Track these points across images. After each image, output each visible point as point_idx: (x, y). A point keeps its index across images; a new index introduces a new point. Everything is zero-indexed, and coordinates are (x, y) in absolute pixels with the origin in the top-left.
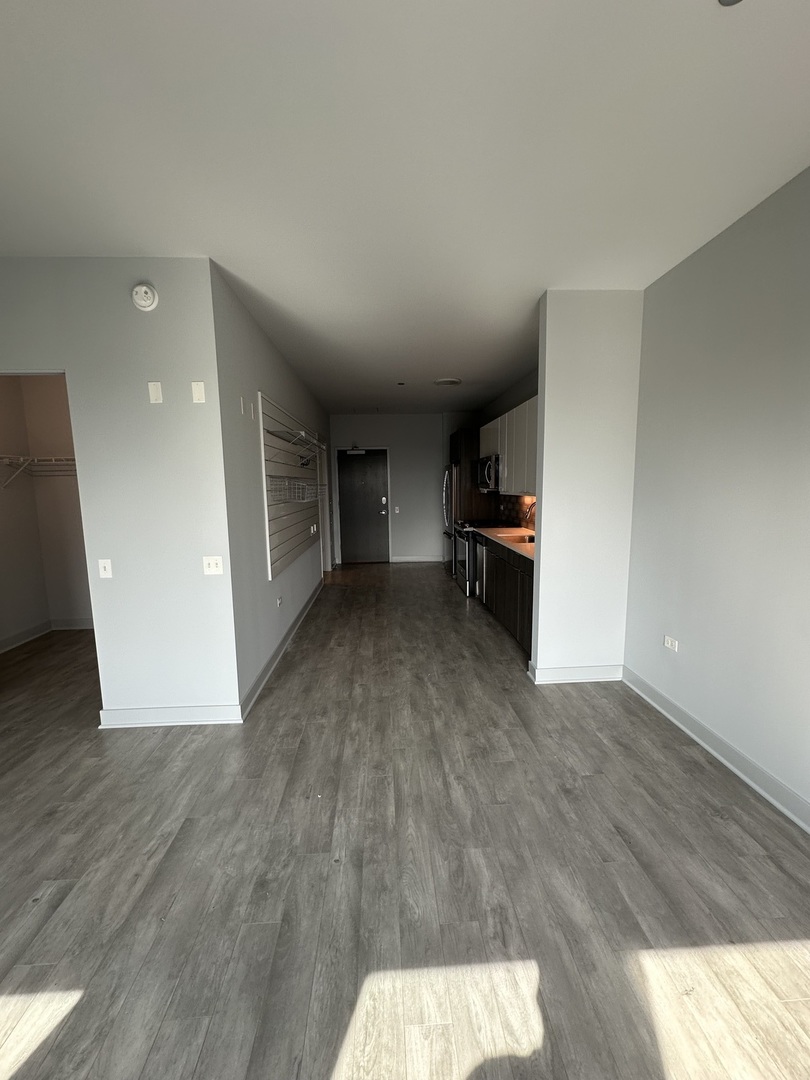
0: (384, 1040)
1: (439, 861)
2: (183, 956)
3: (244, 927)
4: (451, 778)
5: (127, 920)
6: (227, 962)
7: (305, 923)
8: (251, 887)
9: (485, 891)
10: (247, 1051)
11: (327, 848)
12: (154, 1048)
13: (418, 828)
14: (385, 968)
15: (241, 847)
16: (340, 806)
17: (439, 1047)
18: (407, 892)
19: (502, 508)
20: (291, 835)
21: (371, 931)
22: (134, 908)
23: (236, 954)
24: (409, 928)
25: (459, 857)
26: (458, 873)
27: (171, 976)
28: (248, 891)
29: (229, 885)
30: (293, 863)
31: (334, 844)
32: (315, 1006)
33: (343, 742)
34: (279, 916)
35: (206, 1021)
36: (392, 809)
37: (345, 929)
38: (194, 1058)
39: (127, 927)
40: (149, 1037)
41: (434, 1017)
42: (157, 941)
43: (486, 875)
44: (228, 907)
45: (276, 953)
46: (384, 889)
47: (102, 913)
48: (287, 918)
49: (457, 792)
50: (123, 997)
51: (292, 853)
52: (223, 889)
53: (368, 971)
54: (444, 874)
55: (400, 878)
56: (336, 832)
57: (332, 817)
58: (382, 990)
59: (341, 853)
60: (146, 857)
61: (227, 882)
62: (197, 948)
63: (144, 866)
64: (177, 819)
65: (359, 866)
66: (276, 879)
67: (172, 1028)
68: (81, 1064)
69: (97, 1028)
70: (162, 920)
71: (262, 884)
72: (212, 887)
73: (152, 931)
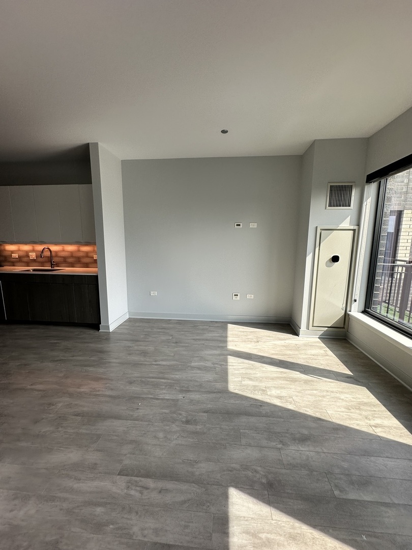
1: (193, 372)
2: (217, 446)
4: (154, 363)
6: (221, 428)
7: (209, 406)
9: (207, 365)
10: (250, 417)
11: (175, 401)
12: (250, 445)
13: (176, 374)
14: (228, 387)
15: (161, 435)
16: (151, 396)
17: (246, 379)
23: (218, 426)
25: (193, 367)
26: (199, 369)
27: (225, 448)
28: (190, 427)
29: (184, 435)
31: (174, 398)
32: (237, 402)
34: (205, 414)
35: (241, 431)
36: (163, 380)
37: (214, 395)
38: (252, 431)
40: (246, 448)
41: (240, 379)
42: (208, 460)
43: (202, 364)
44: (196, 433)
45: (219, 413)
50: (232, 465)
51: (174, 413)
52: (186, 437)
53: (228, 390)
54: (199, 372)
56: (167, 398)
57: (157, 399)
58: (233, 387)
59: (180, 396)
62: (214, 441)
63: (154, 489)
64: (114, 483)
65: (189, 391)
66: (187, 417)
67: (244, 441)
68: (256, 471)
69: (244, 471)
70: (196, 462)
71: (188, 422)
72: (183, 443)
73: (202, 465)
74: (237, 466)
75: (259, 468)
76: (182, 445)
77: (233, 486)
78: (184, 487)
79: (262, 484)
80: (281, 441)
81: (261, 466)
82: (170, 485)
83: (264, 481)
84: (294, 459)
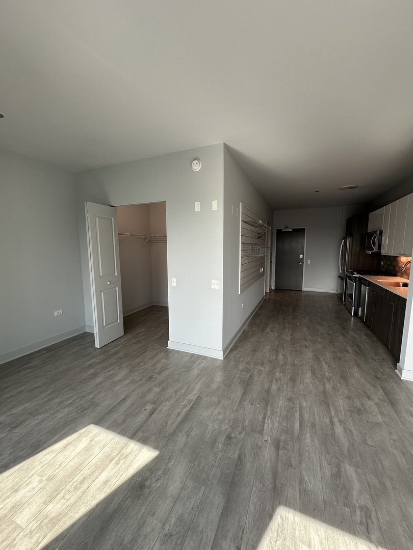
0: (288, 543)
1: (325, 463)
2: (195, 455)
3: (220, 454)
4: (335, 420)
5: (175, 430)
6: (213, 466)
7: (248, 465)
8: (224, 437)
9: (355, 493)
10: (220, 511)
11: (261, 432)
12: (183, 488)
13: (313, 441)
15: (220, 417)
16: (268, 413)
18: (304, 473)
19: (382, 263)
20: (243, 419)
21: (282, 484)
22: (178, 427)
23: (216, 464)
24: (304, 492)
25: (338, 466)
26: (337, 475)
27: (190, 461)
28: (222, 439)
29: (215, 432)
30: (244, 433)
31: (265, 432)
32: (252, 507)
33: (271, 382)
34: (236, 455)
35: (203, 488)
36: (297, 425)
37: (268, 477)
38: (198, 501)
39: (174, 433)
40: (182, 483)
42: (186, 444)
43: (357, 485)
44: (214, 442)
45: (234, 472)
46: (291, 466)
47: (166, 423)
48: (240, 458)
49: (339, 429)
50: (173, 461)
51: (243, 428)
52: (212, 433)
53: (280, 504)
54: (328, 473)
55: (300, 463)
56: (266, 426)
57: (264, 418)
58: (287, 517)
59: (268, 438)
60: (183, 407)
61: (214, 431)
62: (201, 454)
63: (182, 411)
64: (195, 395)
65: (277, 448)
66: (236, 438)
67: (190, 484)
68: (158, 480)
69: (164, 469)
70: (187, 436)
71: (229, 437)
72: (208, 430)
73: (184, 439)
74: (170, 465)
75: (158, 485)
76: (206, 430)
77: (159, 455)
78: (175, 425)
79: (146, 480)
80: (171, 535)
81: (159, 487)
82: (180, 418)
83: (147, 483)
84: (145, 537)
